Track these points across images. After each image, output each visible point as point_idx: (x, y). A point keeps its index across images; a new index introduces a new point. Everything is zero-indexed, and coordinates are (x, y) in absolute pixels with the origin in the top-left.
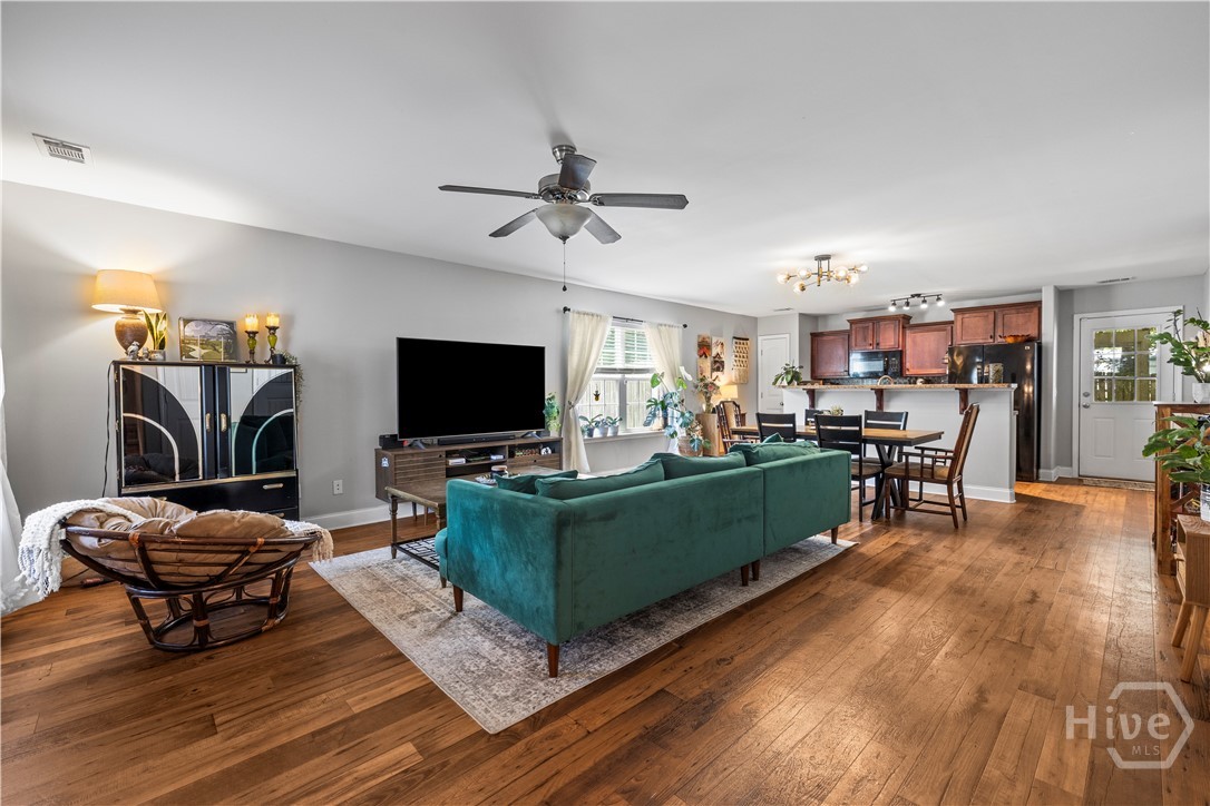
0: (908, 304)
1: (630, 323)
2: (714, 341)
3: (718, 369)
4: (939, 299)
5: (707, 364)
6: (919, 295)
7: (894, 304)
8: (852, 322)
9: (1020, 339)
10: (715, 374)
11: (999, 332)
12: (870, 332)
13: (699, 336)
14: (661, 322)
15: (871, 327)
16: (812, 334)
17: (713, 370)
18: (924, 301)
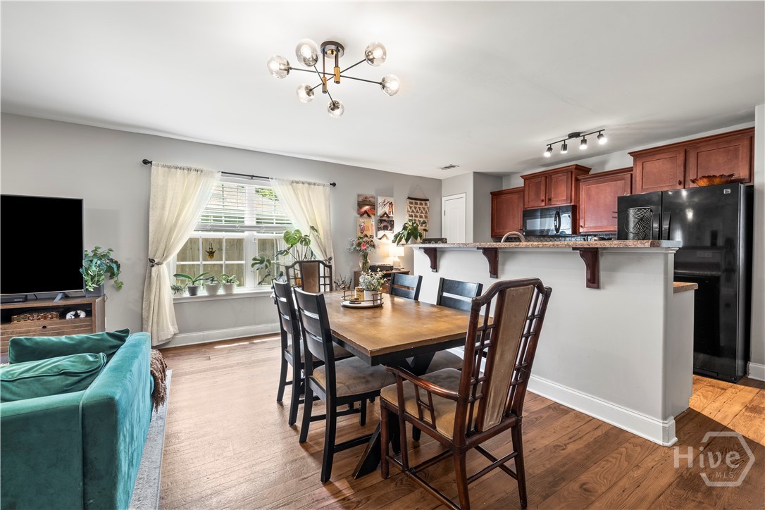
0: (565, 147)
1: (255, 180)
2: (380, 200)
3: (385, 228)
4: (600, 136)
5: (372, 223)
6: (576, 135)
7: (550, 149)
8: (526, 178)
9: (717, 181)
10: (381, 233)
11: (692, 175)
12: (543, 188)
13: (359, 196)
14: (297, 179)
15: (543, 182)
16: (492, 193)
17: (379, 229)
18: (584, 141)
